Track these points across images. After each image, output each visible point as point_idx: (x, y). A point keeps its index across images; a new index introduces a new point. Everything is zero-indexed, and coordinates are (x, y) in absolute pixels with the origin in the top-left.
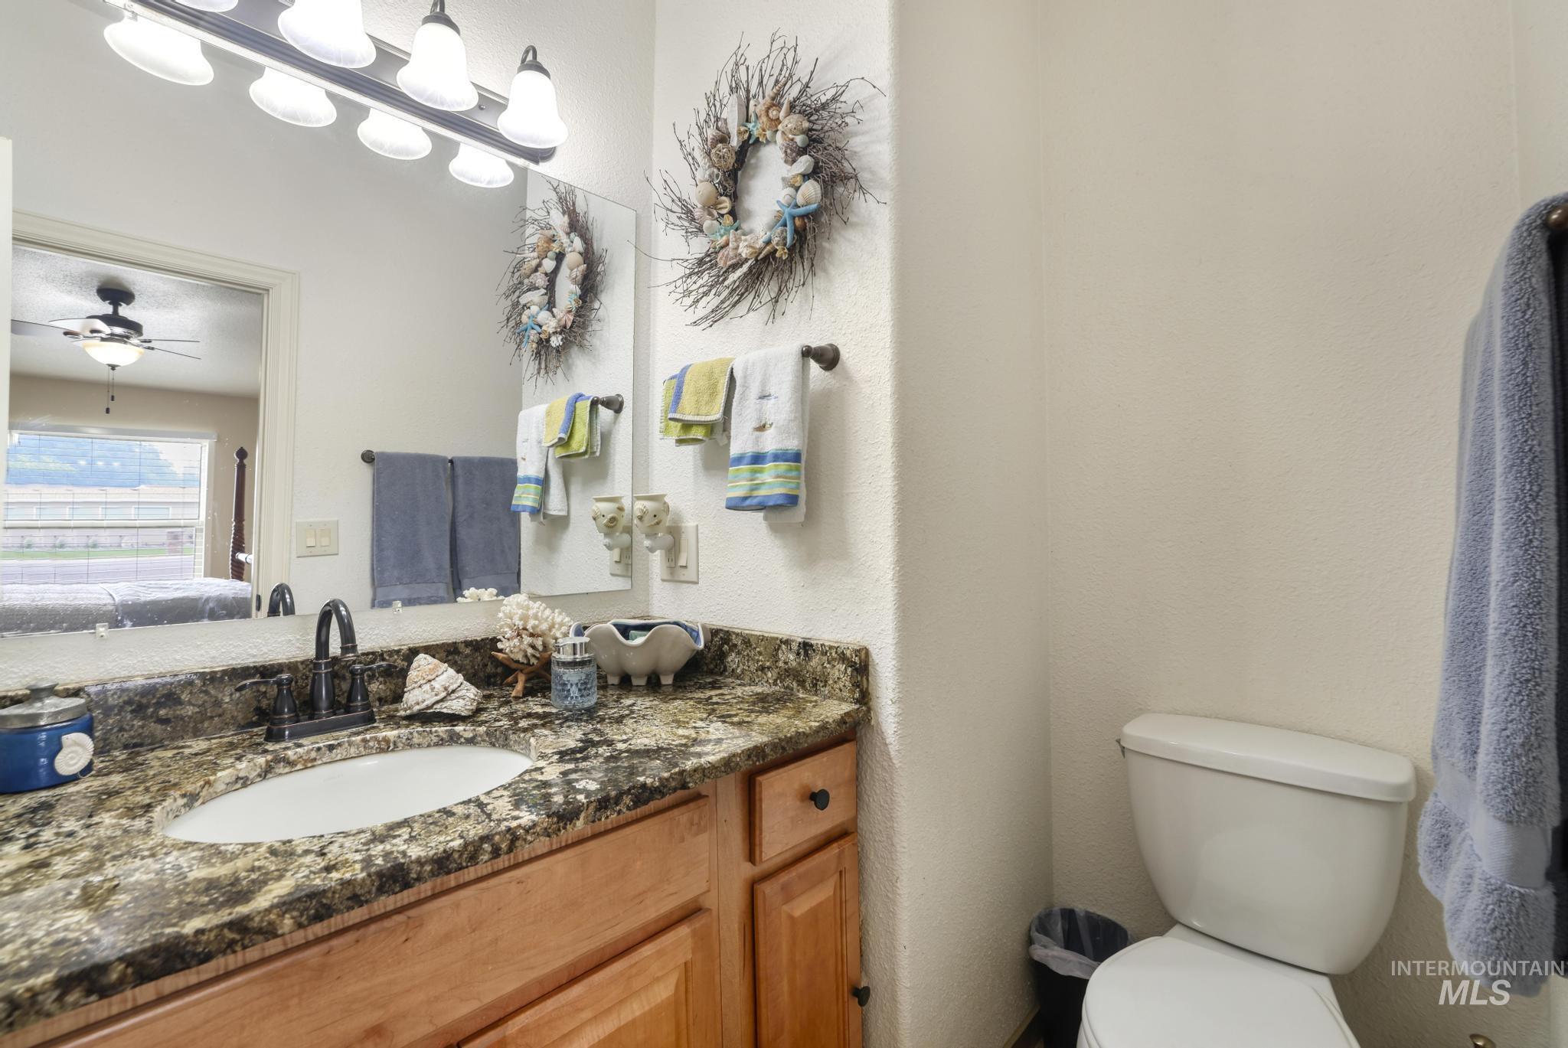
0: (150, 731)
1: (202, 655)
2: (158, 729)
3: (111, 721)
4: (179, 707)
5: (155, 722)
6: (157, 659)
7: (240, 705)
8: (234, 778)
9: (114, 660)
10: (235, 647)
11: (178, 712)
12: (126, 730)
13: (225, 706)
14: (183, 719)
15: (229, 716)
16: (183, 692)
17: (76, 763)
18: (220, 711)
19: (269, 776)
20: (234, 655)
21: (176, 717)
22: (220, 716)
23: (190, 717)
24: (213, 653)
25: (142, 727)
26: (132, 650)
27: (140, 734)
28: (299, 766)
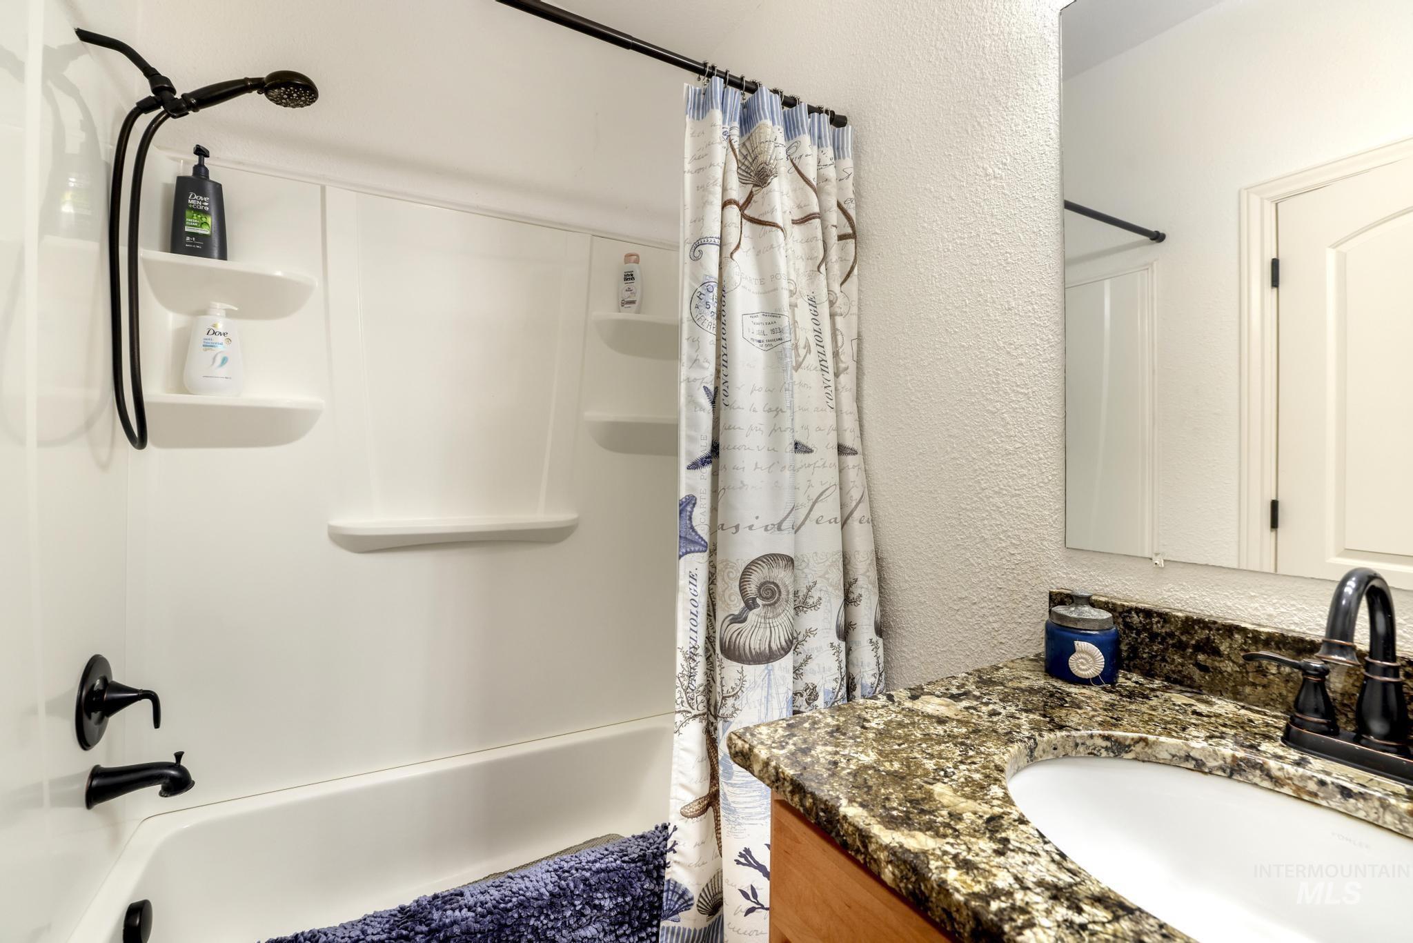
0: (1189, 673)
1: (1256, 609)
2: (1197, 674)
3: (1155, 648)
4: (1218, 659)
5: (1194, 665)
6: (1208, 600)
7: (1291, 684)
8: (1183, 754)
9: (1169, 591)
10: (1298, 610)
11: (1217, 664)
12: (1167, 662)
13: (1271, 677)
14: (1221, 672)
15: (1277, 692)
16: (1222, 643)
17: (1086, 670)
18: (1265, 681)
19: (1236, 777)
20: (1296, 619)
21: (1215, 668)
22: (1264, 686)
23: (1230, 675)
24: (1270, 610)
25: (1182, 665)
26: (1184, 584)
27: (1180, 672)
28: (1286, 790)
